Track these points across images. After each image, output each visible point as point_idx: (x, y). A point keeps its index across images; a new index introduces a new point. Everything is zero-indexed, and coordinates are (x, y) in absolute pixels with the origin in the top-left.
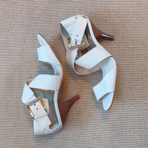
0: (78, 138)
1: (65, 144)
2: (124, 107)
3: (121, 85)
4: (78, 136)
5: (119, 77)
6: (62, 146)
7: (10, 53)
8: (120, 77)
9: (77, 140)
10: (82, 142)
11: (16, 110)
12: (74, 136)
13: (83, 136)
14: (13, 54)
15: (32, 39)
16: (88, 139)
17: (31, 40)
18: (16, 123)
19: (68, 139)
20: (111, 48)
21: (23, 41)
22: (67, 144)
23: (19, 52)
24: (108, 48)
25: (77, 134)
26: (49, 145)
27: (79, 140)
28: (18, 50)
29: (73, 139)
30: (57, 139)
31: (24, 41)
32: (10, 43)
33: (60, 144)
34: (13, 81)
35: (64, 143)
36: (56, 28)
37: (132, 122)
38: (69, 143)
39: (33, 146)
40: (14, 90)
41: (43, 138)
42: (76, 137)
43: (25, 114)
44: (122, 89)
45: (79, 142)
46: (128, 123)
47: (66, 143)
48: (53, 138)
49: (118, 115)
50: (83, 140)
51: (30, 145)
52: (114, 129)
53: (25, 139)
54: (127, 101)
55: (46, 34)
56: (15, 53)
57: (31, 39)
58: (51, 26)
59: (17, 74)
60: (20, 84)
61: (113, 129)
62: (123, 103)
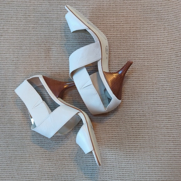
0: (81, 159)
1: (66, 166)
2: (133, 124)
3: (130, 99)
4: (81, 157)
5: (127, 91)
6: (63, 168)
7: (3, 62)
8: (129, 91)
9: (79, 161)
10: (85, 163)
11: (9, 128)
12: (77, 157)
13: (87, 157)
14: (6, 63)
15: (29, 45)
16: (93, 160)
17: (28, 47)
18: (9, 142)
19: (69, 160)
20: (119, 57)
21: (18, 47)
22: (69, 166)
23: (13, 61)
24: (116, 57)
25: (80, 155)
26: (47, 167)
27: (82, 161)
28: (12, 58)
29: (75, 161)
30: (56, 160)
31: (19, 47)
32: (3, 50)
33: (60, 166)
34: (6, 93)
35: (64, 164)
36: (56, 34)
37: (142, 141)
38: (70, 164)
39: (28, 168)
40: (7, 104)
41: (41, 159)
42: (78, 158)
44: (131, 104)
45: (82, 163)
46: (138, 142)
47: (67, 164)
48: (52, 160)
49: (126, 133)
50: (87, 161)
51: (25, 167)
52: (122, 149)
53: (20, 161)
54: (136, 118)
55: (45, 40)
56: (9, 62)
57: (27, 45)
58: (51, 32)
59: (11, 86)
60: (14, 98)
61: (121, 149)
62: (132, 119)
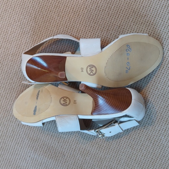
0: (159, 90)
1: (160, 111)
2: (142, 14)
3: (111, 7)
4: (157, 89)
5: (100, 6)
6: (161, 115)
7: (15, 137)
8: (101, 5)
9: (160, 92)
10: (165, 87)
11: (90, 159)
12: (154, 94)
13: (159, 82)
14: (18, 133)
15: (8, 101)
16: (165, 76)
17: (10, 103)
18: (107, 165)
19: (155, 104)
20: (59, 3)
21: (6, 114)
22: (162, 107)
23: (18, 125)
24: (57, 6)
25: (153, 89)
26: (153, 133)
27: (162, 89)
28: (15, 125)
29: (158, 98)
30: (148, 119)
31: (6, 112)
32: (3, 132)
33: (157, 117)
34: (51, 147)
35: (157, 111)
36: (6, 65)
37: (165, 10)
38: (160, 105)
39: (146, 155)
40: (64, 150)
41: (140, 136)
42: (156, 93)
43: (99, 149)
44: (117, 7)
45: (164, 90)
46: (164, 15)
47: (159, 108)
48: (146, 124)
49: (149, 25)
50: (164, 84)
51: (143, 158)
52: (166, 37)
53: (133, 161)
54: (135, 7)
55: (9, 81)
56: (18, 130)
57: (8, 102)
58: (2, 70)
59: (45, 138)
60: (60, 140)
61: (165, 39)
62: (135, 13)
